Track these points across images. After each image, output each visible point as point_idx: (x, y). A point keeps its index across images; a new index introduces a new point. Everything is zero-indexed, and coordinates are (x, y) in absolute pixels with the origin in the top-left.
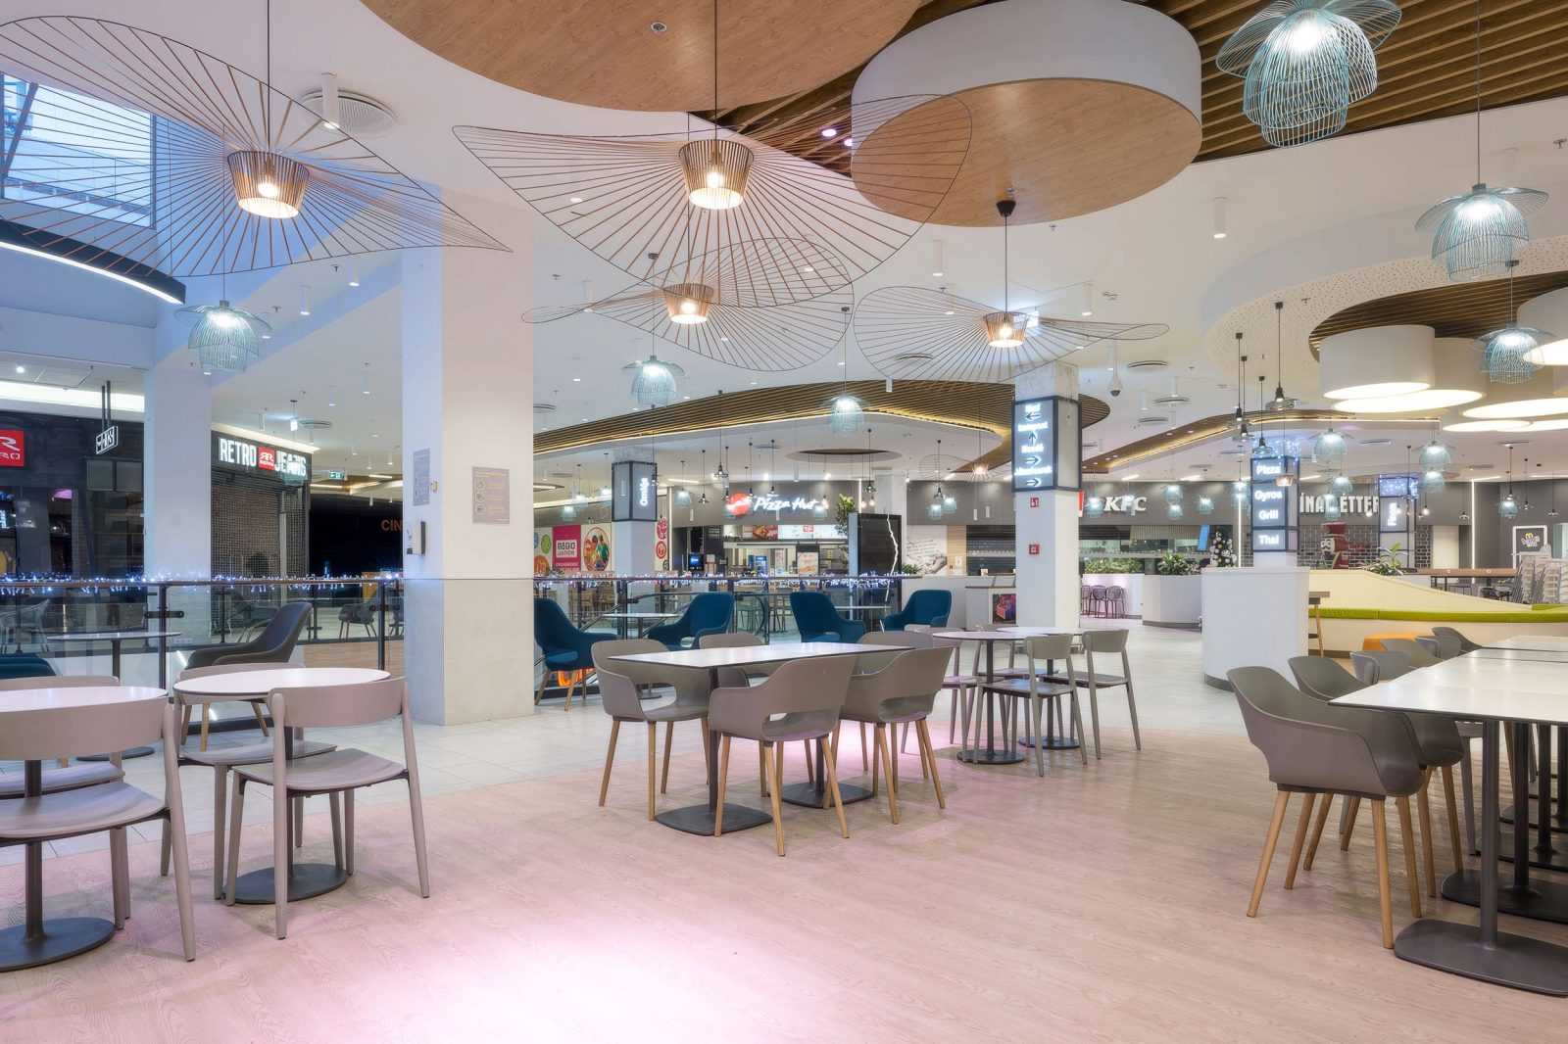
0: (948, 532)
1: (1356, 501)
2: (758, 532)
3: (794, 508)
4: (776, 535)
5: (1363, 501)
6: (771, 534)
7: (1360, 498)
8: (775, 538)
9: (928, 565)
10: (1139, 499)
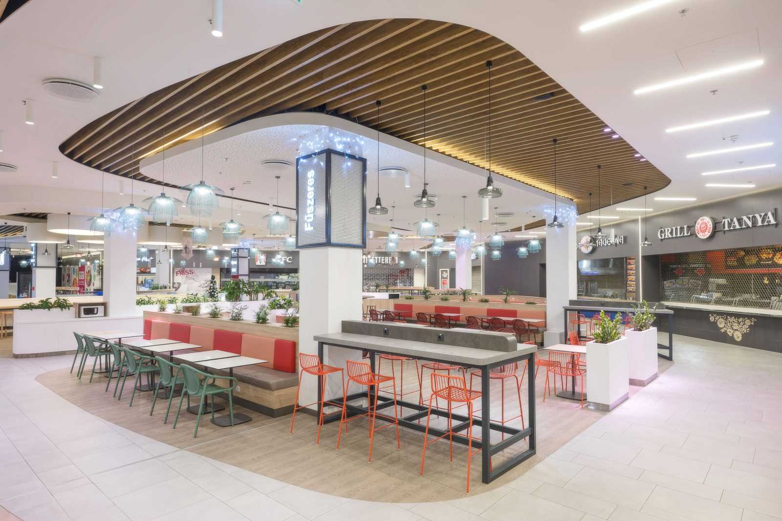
0: (212, 270)
1: (378, 259)
2: (142, 270)
3: (142, 261)
4: (150, 271)
5: (381, 259)
6: (148, 270)
7: (380, 258)
8: (149, 273)
9: (204, 284)
10: (289, 258)
